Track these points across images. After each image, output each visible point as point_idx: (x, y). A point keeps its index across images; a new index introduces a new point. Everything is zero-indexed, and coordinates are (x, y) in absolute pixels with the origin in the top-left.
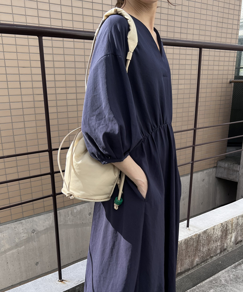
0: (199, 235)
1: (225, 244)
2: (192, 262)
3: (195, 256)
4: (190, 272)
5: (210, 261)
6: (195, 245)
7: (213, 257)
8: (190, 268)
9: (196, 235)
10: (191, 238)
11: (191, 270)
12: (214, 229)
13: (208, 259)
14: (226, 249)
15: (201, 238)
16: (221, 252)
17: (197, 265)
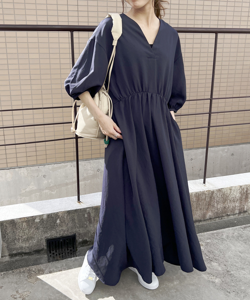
0: (213, 192)
1: (246, 207)
2: (204, 215)
3: (207, 209)
4: (201, 223)
5: (226, 218)
6: (208, 200)
7: (229, 215)
8: (202, 219)
9: (209, 191)
10: (203, 193)
11: (203, 222)
12: (231, 190)
13: (224, 216)
14: (246, 211)
15: (214, 195)
16: (240, 213)
17: (210, 219)
